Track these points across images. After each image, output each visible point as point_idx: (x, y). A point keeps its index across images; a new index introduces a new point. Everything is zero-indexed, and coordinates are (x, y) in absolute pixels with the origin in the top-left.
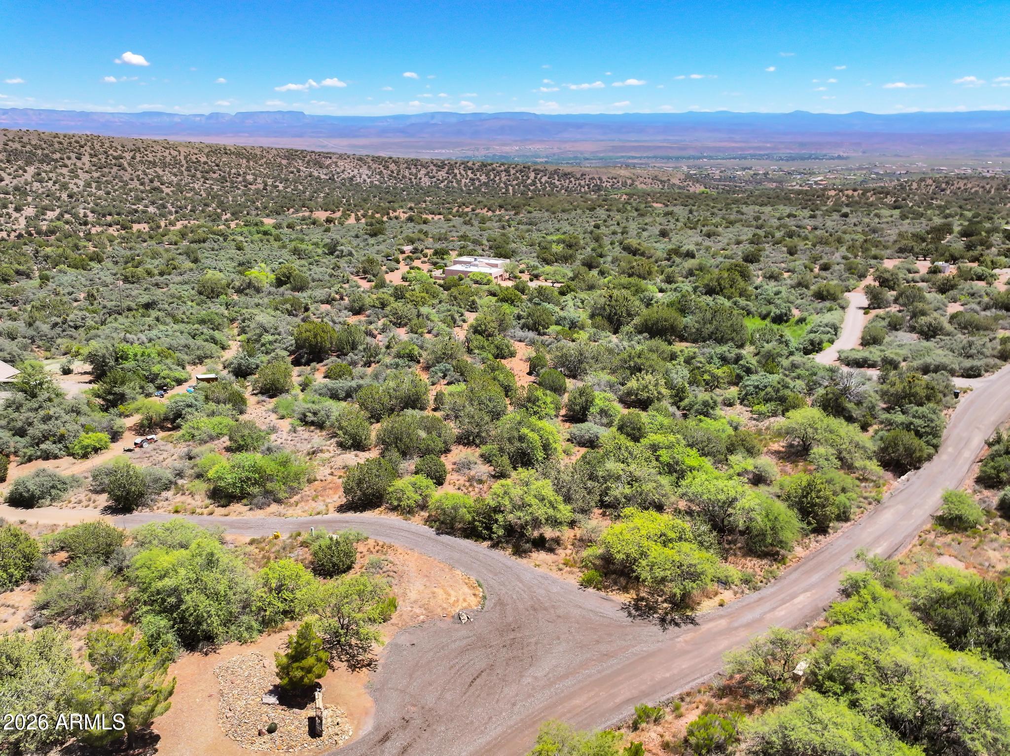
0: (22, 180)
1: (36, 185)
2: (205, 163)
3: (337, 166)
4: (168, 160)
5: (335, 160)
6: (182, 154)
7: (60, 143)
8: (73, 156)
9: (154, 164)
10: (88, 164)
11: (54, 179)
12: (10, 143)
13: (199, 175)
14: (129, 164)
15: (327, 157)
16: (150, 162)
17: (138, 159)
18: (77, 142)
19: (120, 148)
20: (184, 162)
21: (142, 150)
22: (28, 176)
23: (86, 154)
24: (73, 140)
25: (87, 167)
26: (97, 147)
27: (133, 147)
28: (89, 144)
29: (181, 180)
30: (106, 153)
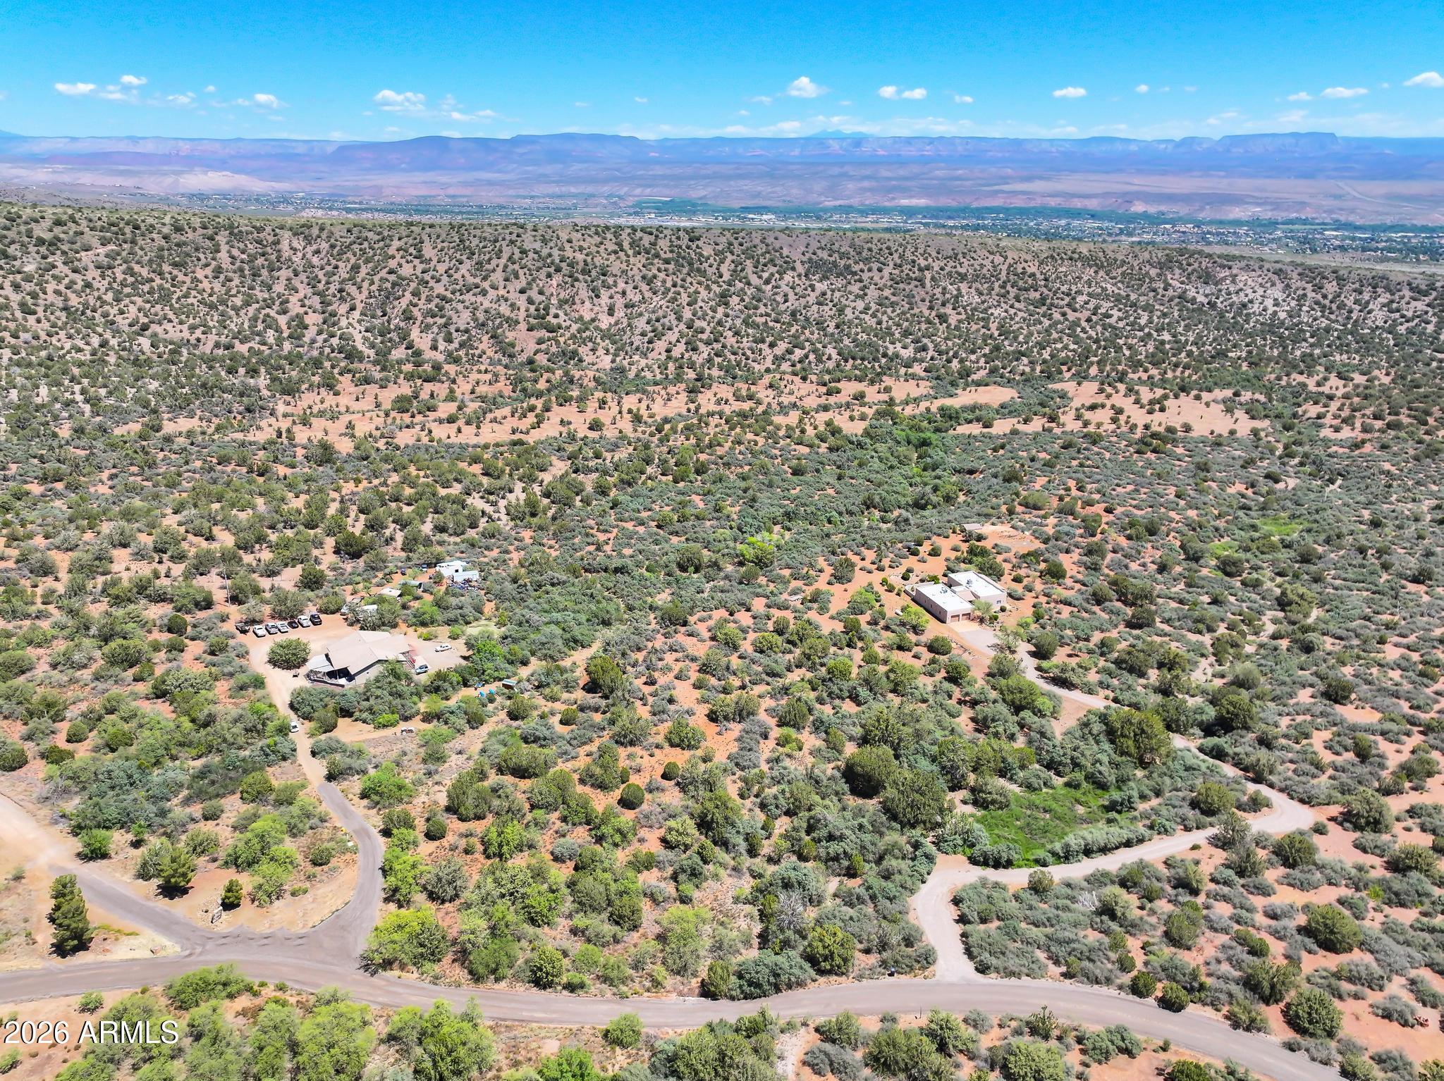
0: (803, 301)
1: (815, 308)
2: (1033, 275)
3: (1234, 282)
4: (985, 271)
5: (1235, 271)
6: (1010, 260)
7: (870, 250)
8: (875, 266)
9: (963, 277)
10: (887, 276)
11: (836, 300)
12: (819, 252)
13: (1013, 292)
14: (933, 279)
15: (1223, 267)
16: (959, 274)
17: (948, 269)
18: (888, 248)
19: (934, 254)
20: (1004, 273)
21: (960, 256)
22: (812, 298)
23: (891, 264)
24: (884, 246)
25: (881, 283)
26: (908, 254)
27: (950, 253)
28: (901, 250)
29: (983, 302)
30: (914, 261)
